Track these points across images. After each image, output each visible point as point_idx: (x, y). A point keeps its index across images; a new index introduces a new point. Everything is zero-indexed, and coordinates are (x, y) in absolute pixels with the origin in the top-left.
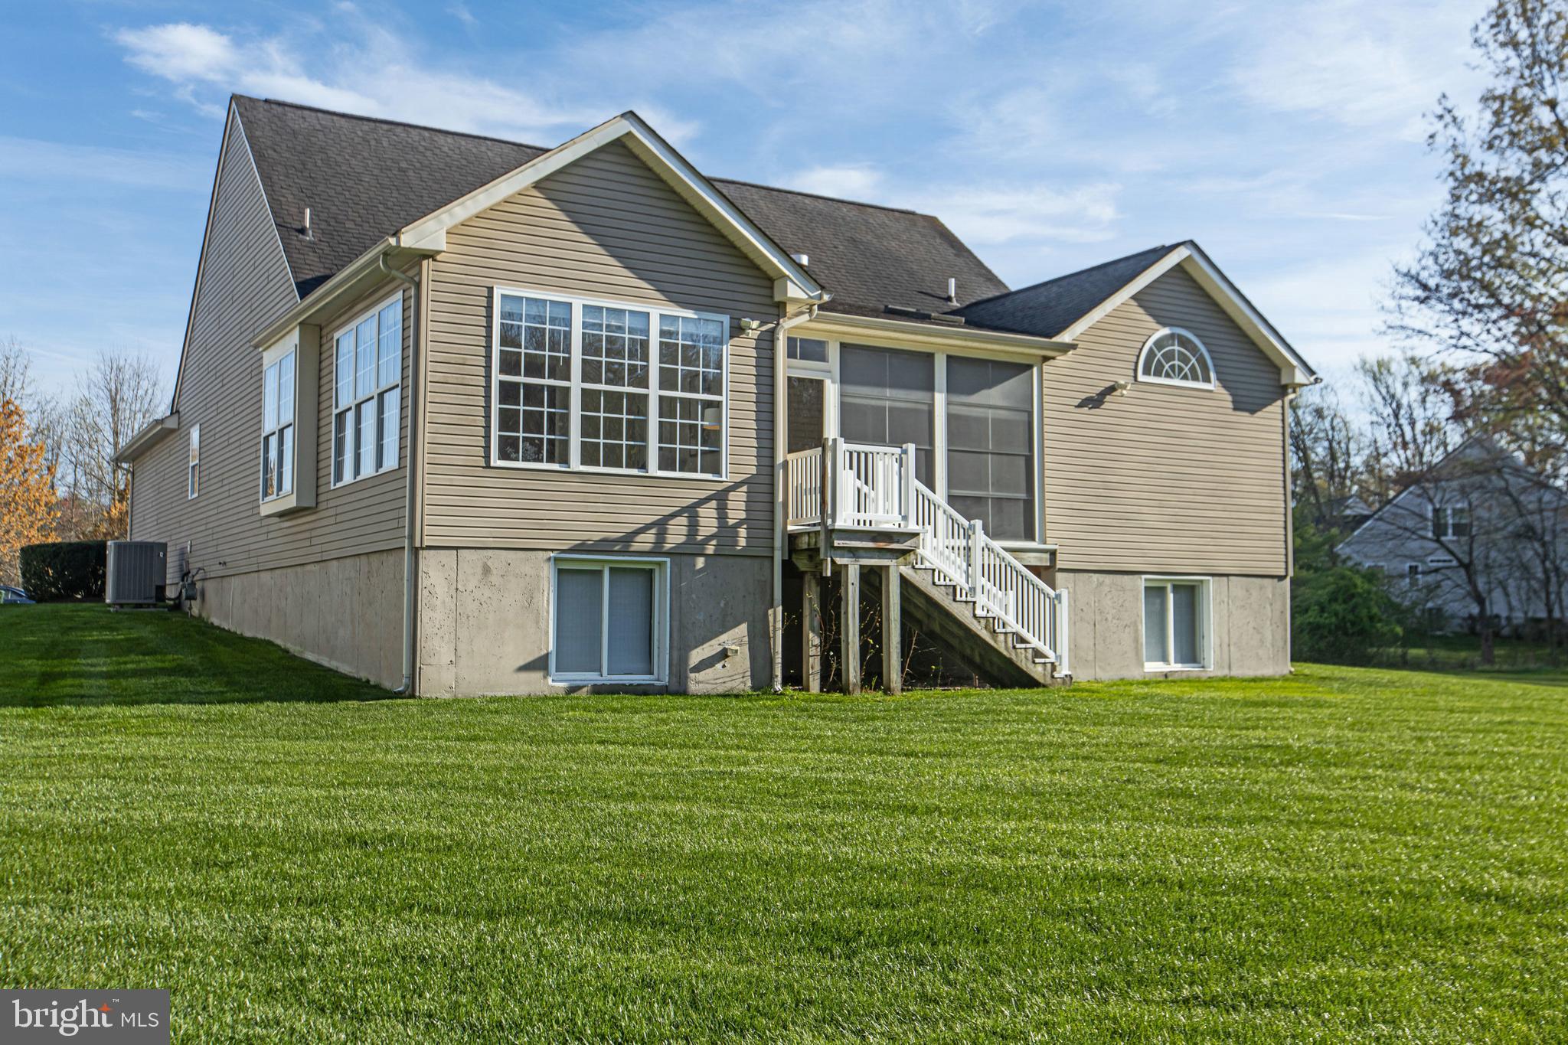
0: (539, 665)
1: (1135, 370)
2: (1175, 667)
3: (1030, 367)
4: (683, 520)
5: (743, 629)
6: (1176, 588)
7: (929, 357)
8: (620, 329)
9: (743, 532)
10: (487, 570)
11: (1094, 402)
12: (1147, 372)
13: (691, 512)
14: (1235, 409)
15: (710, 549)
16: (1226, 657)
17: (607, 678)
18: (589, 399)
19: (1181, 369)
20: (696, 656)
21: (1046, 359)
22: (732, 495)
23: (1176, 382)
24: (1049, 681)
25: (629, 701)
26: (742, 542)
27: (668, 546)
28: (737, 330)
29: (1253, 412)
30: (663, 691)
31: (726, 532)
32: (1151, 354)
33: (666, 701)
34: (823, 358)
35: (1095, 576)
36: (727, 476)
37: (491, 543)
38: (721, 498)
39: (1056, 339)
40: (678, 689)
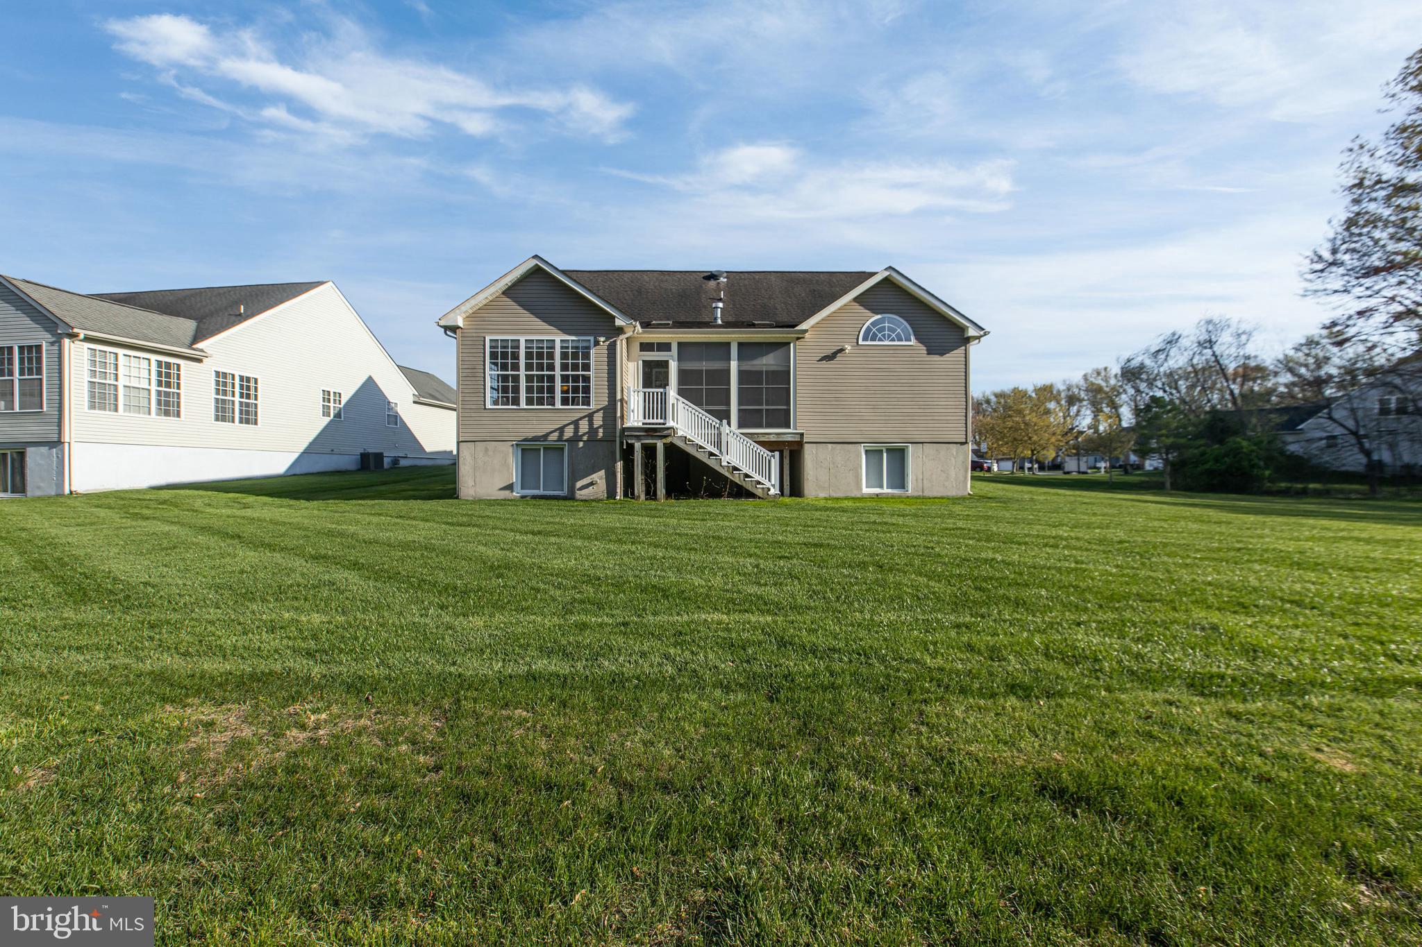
0: (510, 487)
1: (858, 339)
2: (886, 490)
3: (789, 343)
4: (572, 426)
5: (602, 473)
6: (889, 450)
7: (728, 344)
8: (543, 348)
9: (601, 430)
10: (487, 450)
11: (831, 357)
12: (865, 339)
13: (576, 423)
14: (928, 354)
15: (585, 438)
16: (920, 485)
17: (541, 492)
18: (529, 379)
19: (889, 336)
20: (579, 484)
21: (798, 339)
22: (595, 415)
23: (887, 342)
24: (766, 496)
25: (543, 502)
26: (601, 435)
27: (565, 438)
28: (597, 343)
29: (942, 354)
30: (565, 498)
31: (592, 431)
32: (869, 329)
33: (567, 503)
34: (670, 350)
35: (830, 445)
36: (593, 407)
37: (488, 439)
38: (590, 417)
39: (798, 328)
40: (571, 497)
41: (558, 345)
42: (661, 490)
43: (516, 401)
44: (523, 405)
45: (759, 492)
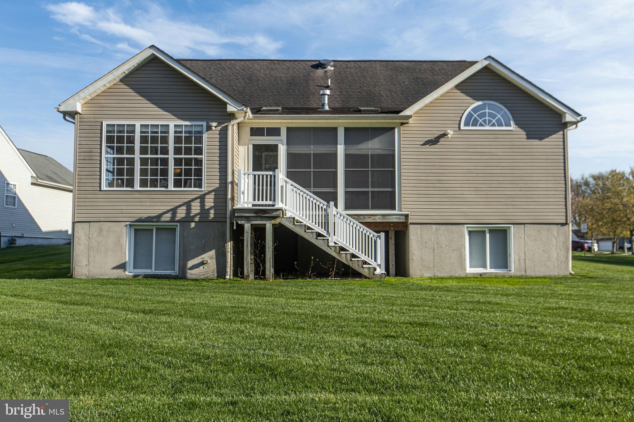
0: (123, 266)
1: (459, 124)
2: (489, 270)
3: (393, 129)
4: (184, 208)
5: (213, 253)
6: (491, 231)
7: (335, 129)
8: (157, 132)
9: (212, 211)
10: (101, 230)
11: (434, 142)
12: (466, 124)
13: (188, 205)
14: (528, 138)
15: (197, 219)
16: (523, 265)
17: (153, 271)
18: (144, 162)
19: (490, 121)
20: (190, 263)
21: (402, 124)
22: (207, 197)
23: (487, 128)
24: (372, 276)
25: (154, 281)
26: (212, 216)
27: (177, 219)
28: (209, 128)
29: (541, 139)
30: (175, 278)
31: (204, 212)
32: (470, 116)
33: (179, 282)
34: (279, 135)
35: (434, 226)
36: (205, 189)
37: (102, 219)
38: (202, 198)
39: (401, 114)
40: (182, 276)
41: (172, 130)
42: (270, 269)
43: (130, 183)
44: (137, 187)
45: (365, 272)
